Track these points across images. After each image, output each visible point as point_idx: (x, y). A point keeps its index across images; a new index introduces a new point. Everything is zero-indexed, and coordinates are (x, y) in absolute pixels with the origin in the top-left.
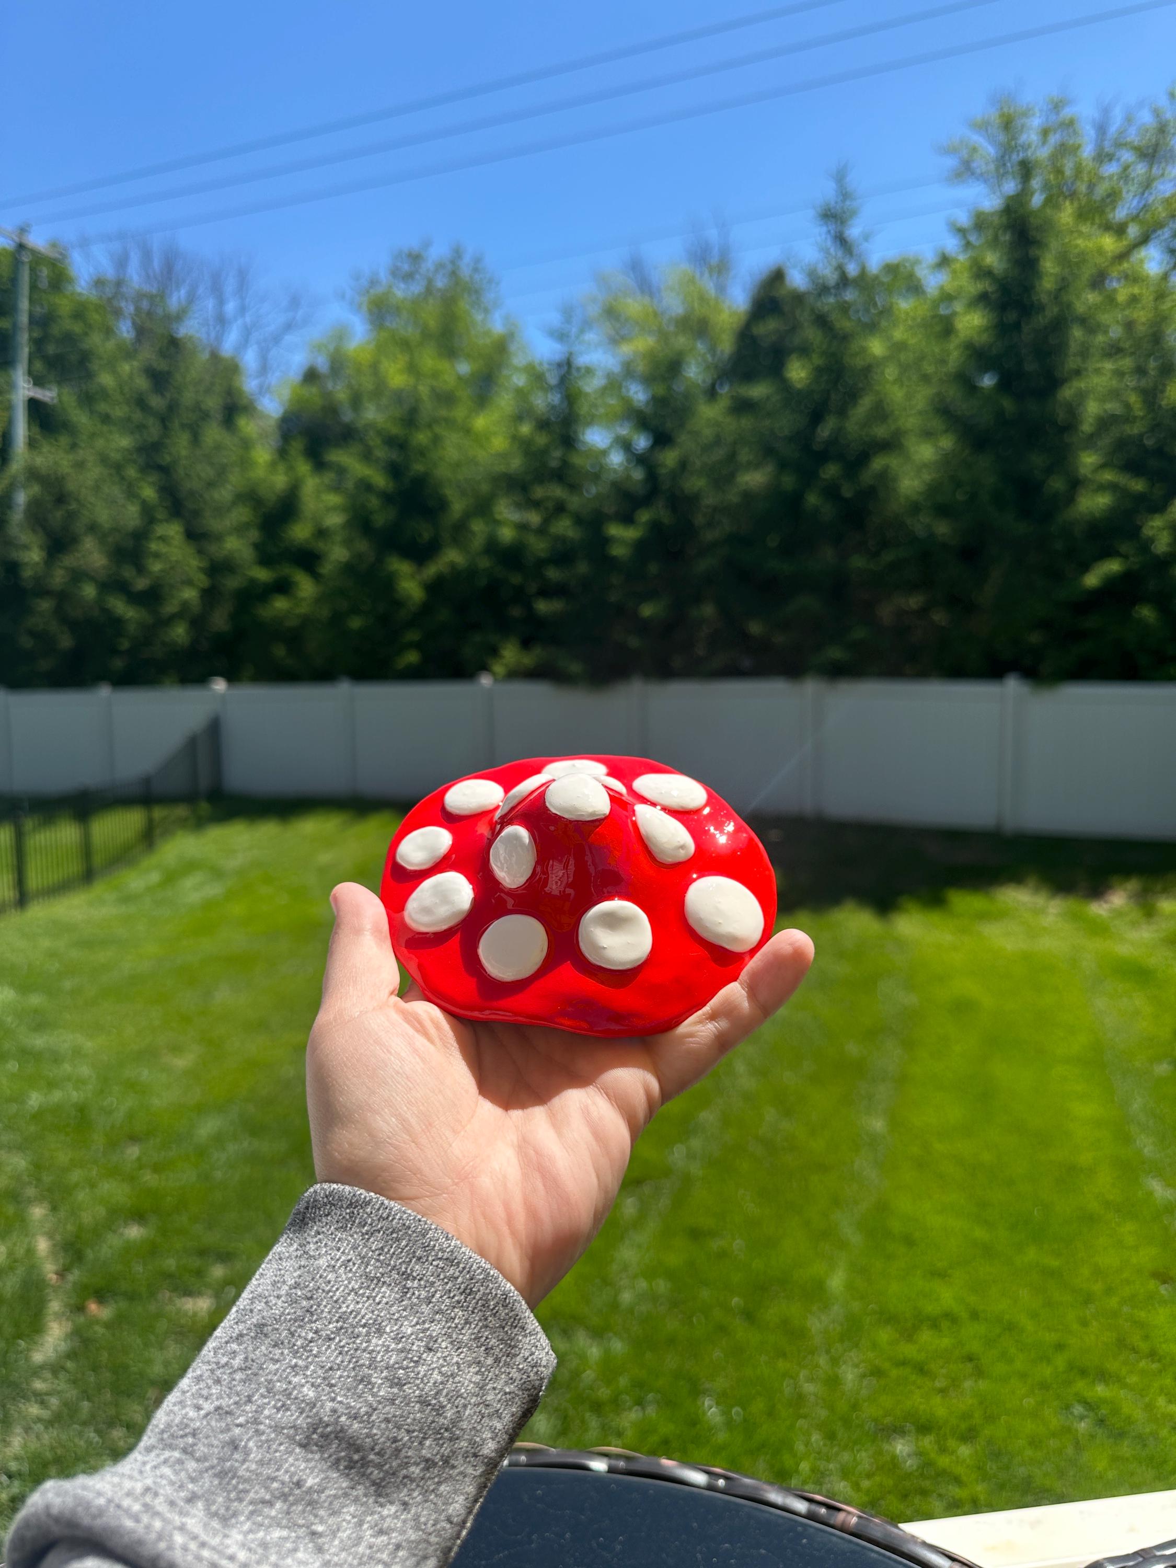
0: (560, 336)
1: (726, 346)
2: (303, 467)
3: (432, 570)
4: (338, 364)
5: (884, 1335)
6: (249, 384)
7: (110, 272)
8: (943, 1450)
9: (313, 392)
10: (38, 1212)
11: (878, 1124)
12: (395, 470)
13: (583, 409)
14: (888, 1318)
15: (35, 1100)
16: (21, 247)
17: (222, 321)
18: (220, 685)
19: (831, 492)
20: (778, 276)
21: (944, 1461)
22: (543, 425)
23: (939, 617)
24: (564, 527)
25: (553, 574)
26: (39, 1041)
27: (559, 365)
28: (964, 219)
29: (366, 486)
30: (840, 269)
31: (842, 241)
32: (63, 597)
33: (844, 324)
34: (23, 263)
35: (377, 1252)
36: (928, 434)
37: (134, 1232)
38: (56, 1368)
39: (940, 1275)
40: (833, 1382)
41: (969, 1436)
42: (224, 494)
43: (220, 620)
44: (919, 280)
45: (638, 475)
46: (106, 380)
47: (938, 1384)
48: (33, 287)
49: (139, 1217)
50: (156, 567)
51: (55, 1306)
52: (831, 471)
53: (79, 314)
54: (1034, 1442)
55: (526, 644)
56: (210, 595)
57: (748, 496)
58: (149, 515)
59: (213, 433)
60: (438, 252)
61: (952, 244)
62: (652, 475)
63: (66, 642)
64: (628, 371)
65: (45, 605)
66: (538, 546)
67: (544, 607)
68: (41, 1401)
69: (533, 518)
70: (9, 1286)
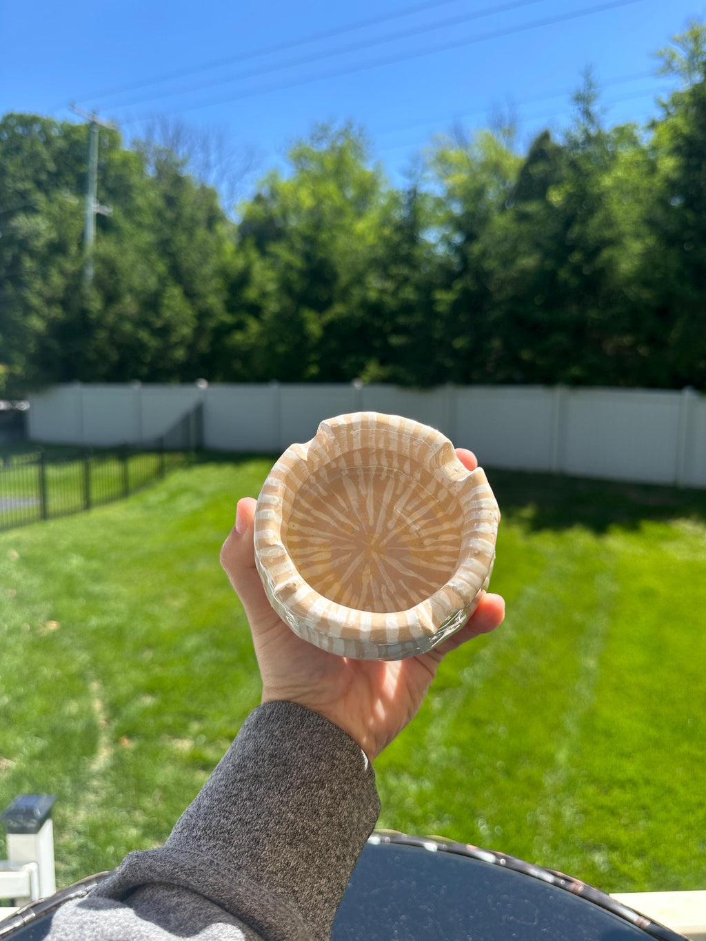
0: (409, 174)
1: (512, 179)
2: (254, 255)
3: (329, 316)
4: (274, 194)
5: (591, 790)
6: (222, 204)
7: (142, 136)
8: (624, 861)
9: (259, 209)
10: (95, 686)
11: (591, 663)
12: (308, 257)
13: (422, 218)
14: (593, 780)
15: (94, 622)
16: (93, 124)
17: (207, 166)
18: (203, 385)
19: (576, 270)
20: (545, 136)
21: (625, 868)
22: (399, 228)
23: (643, 351)
24: (409, 293)
25: (402, 320)
26: (96, 588)
27: (409, 193)
28: (665, 98)
29: (289, 267)
30: (586, 131)
31: (587, 114)
32: (113, 330)
33: (588, 166)
34: (94, 133)
36: (638, 236)
37: (148, 701)
38: (104, 775)
39: (627, 756)
40: (558, 816)
41: (641, 854)
42: (207, 270)
43: (204, 346)
44: (636, 138)
45: (455, 260)
46: (140, 201)
47: (623, 821)
48: (100, 149)
49: (151, 691)
50: (167, 314)
51: (104, 739)
52: (576, 257)
53: (125, 163)
54: (682, 861)
55: (383, 362)
56: (199, 331)
57: (524, 272)
58: (162, 281)
59: (201, 233)
61: (658, 114)
62: (464, 259)
63: (114, 356)
64: (451, 195)
65: (102, 335)
66: (391, 302)
67: (395, 340)
68: (96, 792)
69: (389, 285)
70: (78, 726)
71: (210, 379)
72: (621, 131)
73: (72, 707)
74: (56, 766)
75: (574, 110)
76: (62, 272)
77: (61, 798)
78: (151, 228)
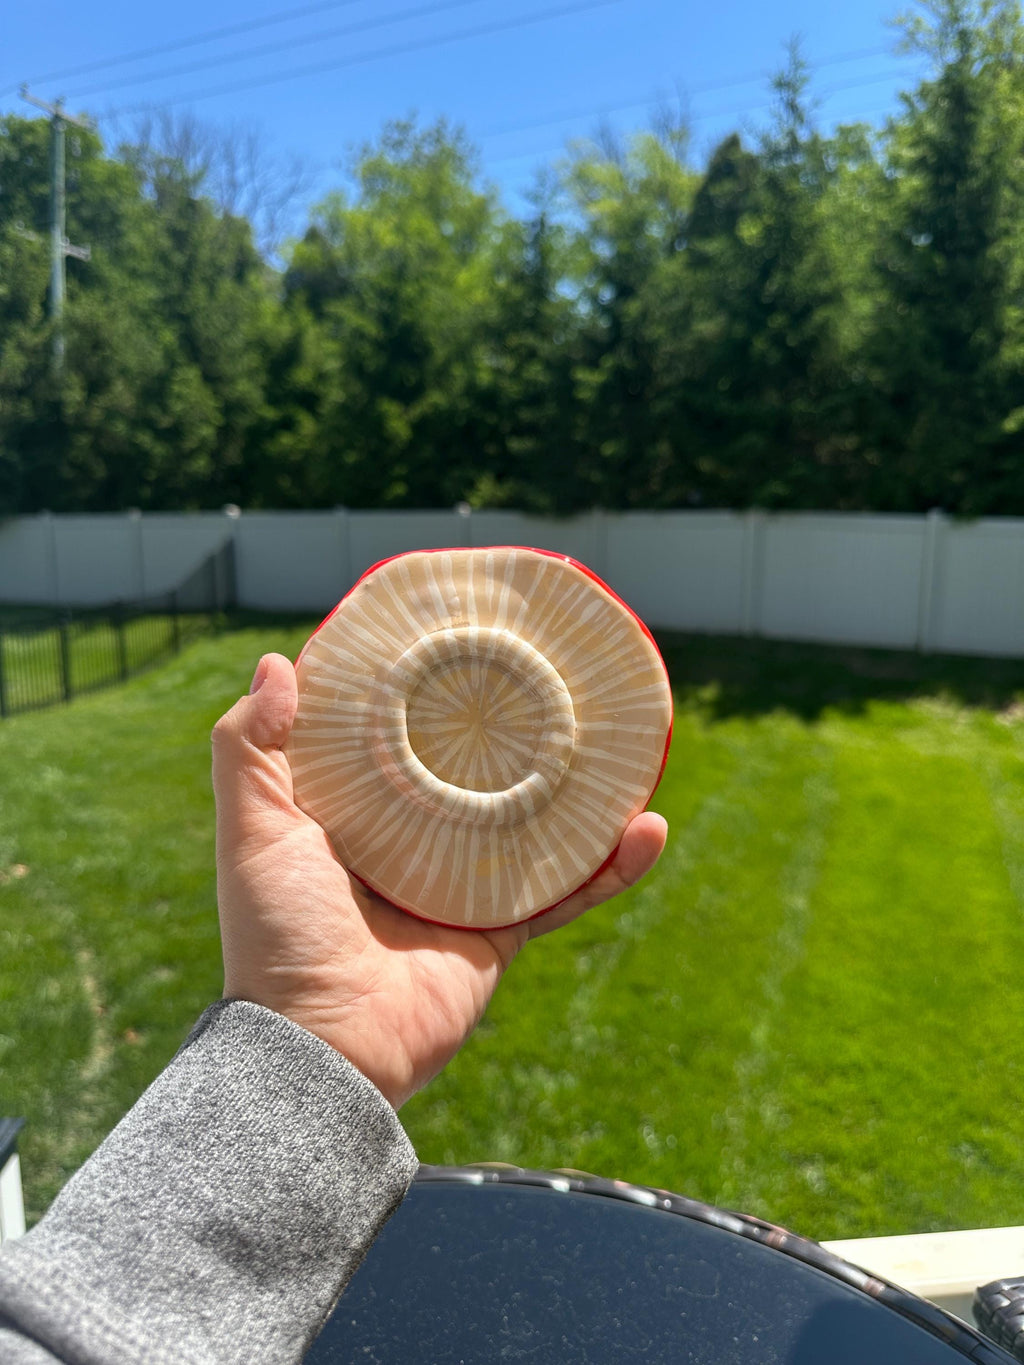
0: (535, 198)
1: (685, 208)
2: (306, 318)
3: (418, 410)
4: (335, 226)
5: (800, 1081)
6: (258, 243)
7: (134, 141)
8: (847, 1176)
9: (313, 251)
10: (84, 957)
11: (800, 902)
12: (385, 320)
13: (554, 263)
14: (804, 1066)
15: (81, 863)
16: (57, 118)
17: (233, 185)
18: (234, 512)
19: (778, 340)
20: (733, 142)
21: (847, 1187)
22: (518, 278)
23: (872, 457)
24: (535, 372)
25: (526, 415)
26: (84, 815)
27: (534, 225)
28: (910, 87)
29: (359, 335)
30: (792, 135)
31: (792, 107)
32: (98, 432)
33: (796, 187)
34: (59, 133)
35: (277, 1068)
36: (864, 289)
37: (164, 976)
38: (101, 1084)
39: (850, 1031)
40: (754, 1118)
41: (869, 1166)
42: (236, 341)
43: (233, 454)
44: (866, 148)
45: (604, 323)
46: (134, 239)
47: (846, 1121)
48: (69, 155)
49: (168, 962)
50: (178, 407)
51: (100, 1033)
52: (778, 321)
53: (112, 180)
54: (927, 1173)
55: (500, 477)
56: (225, 432)
57: (702, 344)
58: (172, 363)
59: (226, 286)
60: (424, 122)
61: (898, 110)
62: (617, 324)
63: (100, 471)
64: (595, 230)
65: (84, 440)
66: (512, 389)
67: (516, 445)
68: (90, 1109)
69: (508, 363)
70: (62, 1016)
71: (244, 504)
72: (846, 134)
73: (52, 989)
74: (29, 1074)
75: (774, 100)
76: (21, 347)
77: (39, 1120)
78: (151, 276)
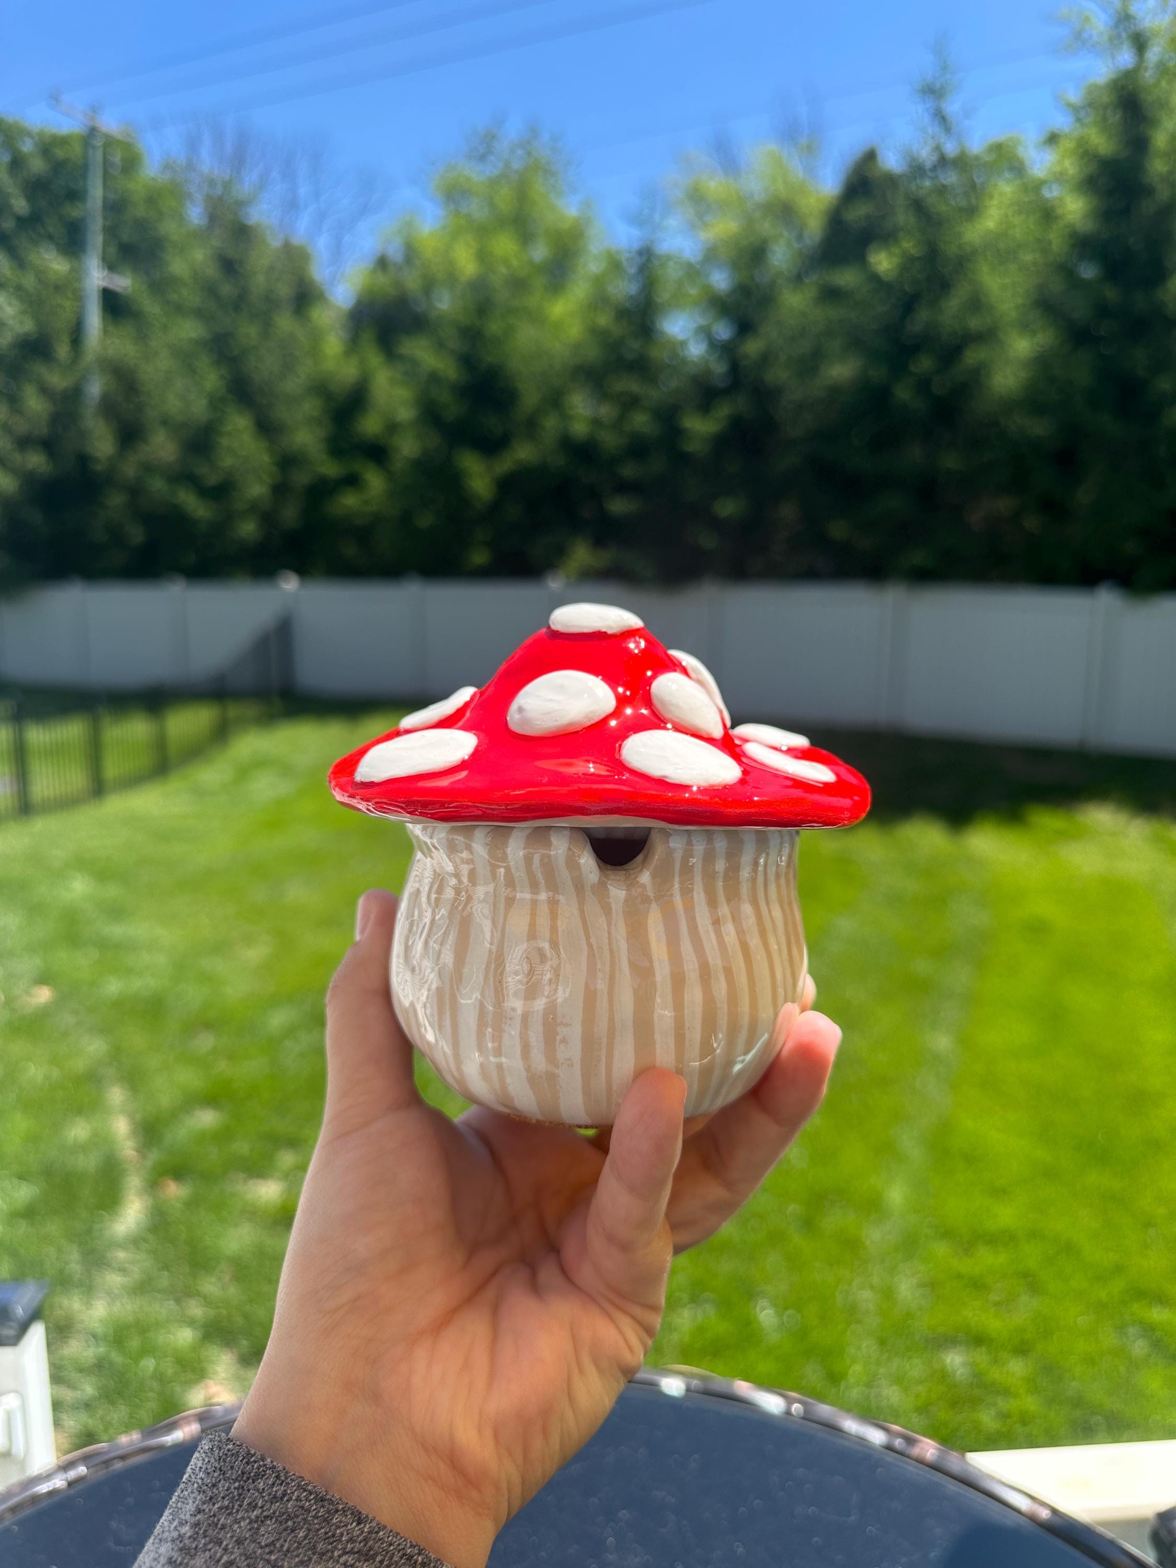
0: (638, 220)
1: (815, 227)
2: (374, 359)
3: (505, 464)
4: (411, 252)
5: (941, 1249)
6: (319, 272)
8: (995, 1361)
9: (383, 280)
10: (116, 1095)
11: (943, 1042)
12: (467, 361)
13: (663, 295)
14: (947, 1234)
15: (113, 987)
16: (93, 131)
17: (292, 206)
18: (290, 584)
19: (923, 385)
20: (870, 156)
21: (995, 1374)
22: (622, 313)
23: (1032, 523)
24: (641, 421)
25: (629, 471)
26: (117, 931)
27: (640, 253)
28: (1074, 96)
29: (434, 378)
30: (938, 148)
31: (941, 118)
32: (135, 491)
33: (940, 207)
34: (94, 148)
36: (1025, 327)
37: (207, 1119)
38: (135, 1241)
39: (1000, 1193)
40: (888, 1294)
41: (1022, 1350)
42: (293, 385)
43: (290, 514)
44: (1022, 163)
45: (719, 368)
46: (178, 266)
47: (994, 1297)
48: (106, 174)
49: (210, 1100)
50: (227, 462)
51: (134, 1183)
52: (924, 364)
53: (152, 199)
54: (1090, 1361)
55: (599, 542)
56: (280, 490)
57: (834, 391)
58: (216, 403)
59: (285, 323)
60: (513, 130)
61: (1062, 122)
62: (735, 367)
63: (136, 535)
64: (711, 255)
65: (116, 501)
66: (610, 441)
67: (619, 506)
68: (123, 1270)
69: (606, 411)
70: (89, 1163)
71: (303, 570)
72: (998, 149)
73: (79, 1131)
74: (53, 1227)
75: (919, 111)
76: (44, 390)
77: (63, 1282)
78: (199, 313)
